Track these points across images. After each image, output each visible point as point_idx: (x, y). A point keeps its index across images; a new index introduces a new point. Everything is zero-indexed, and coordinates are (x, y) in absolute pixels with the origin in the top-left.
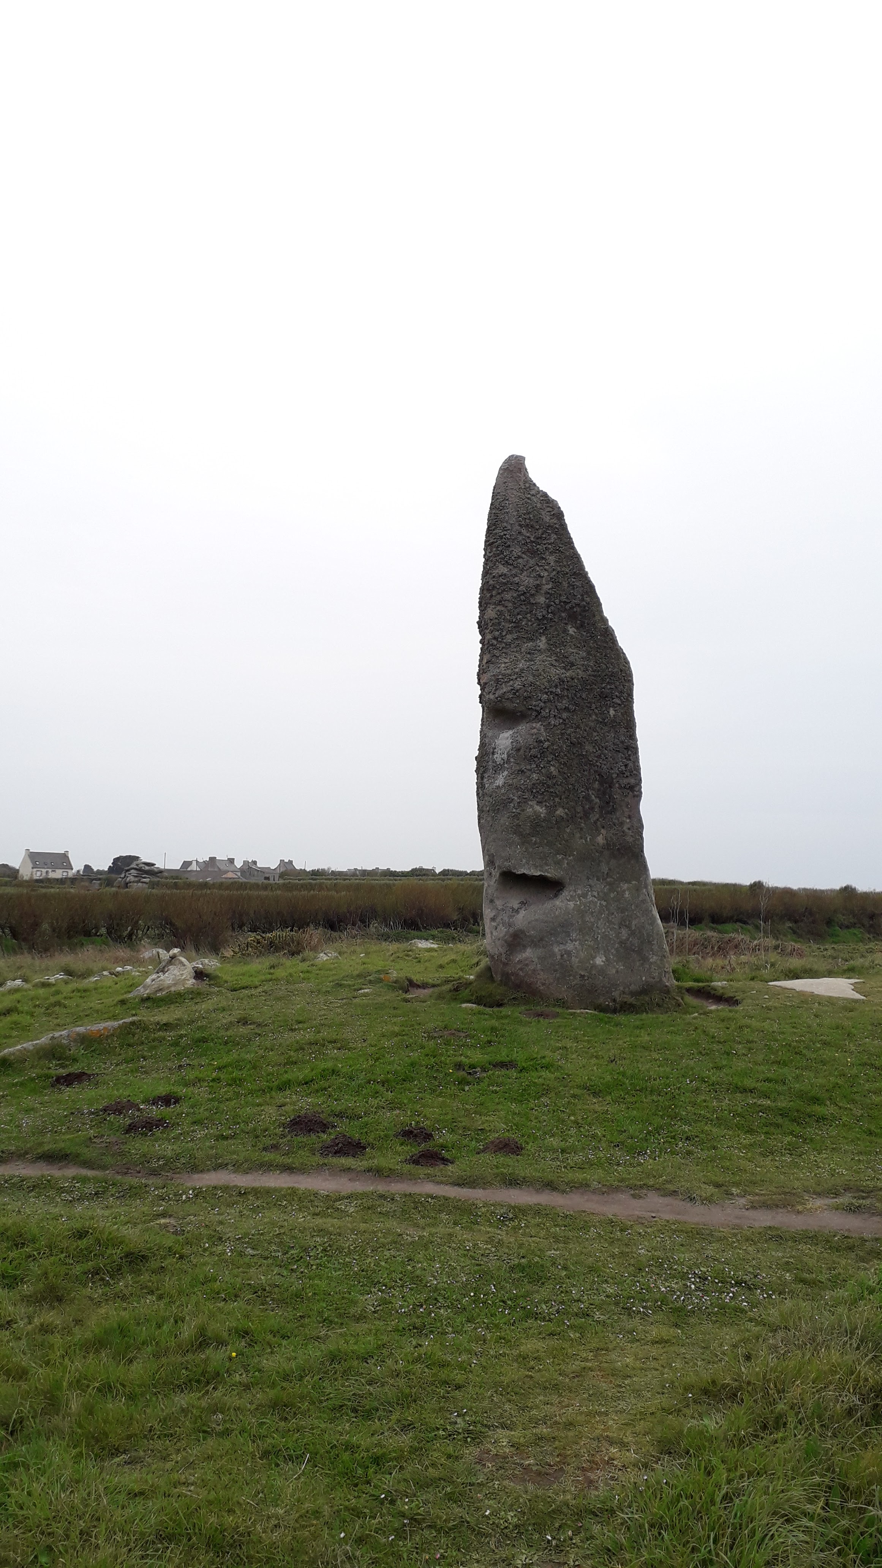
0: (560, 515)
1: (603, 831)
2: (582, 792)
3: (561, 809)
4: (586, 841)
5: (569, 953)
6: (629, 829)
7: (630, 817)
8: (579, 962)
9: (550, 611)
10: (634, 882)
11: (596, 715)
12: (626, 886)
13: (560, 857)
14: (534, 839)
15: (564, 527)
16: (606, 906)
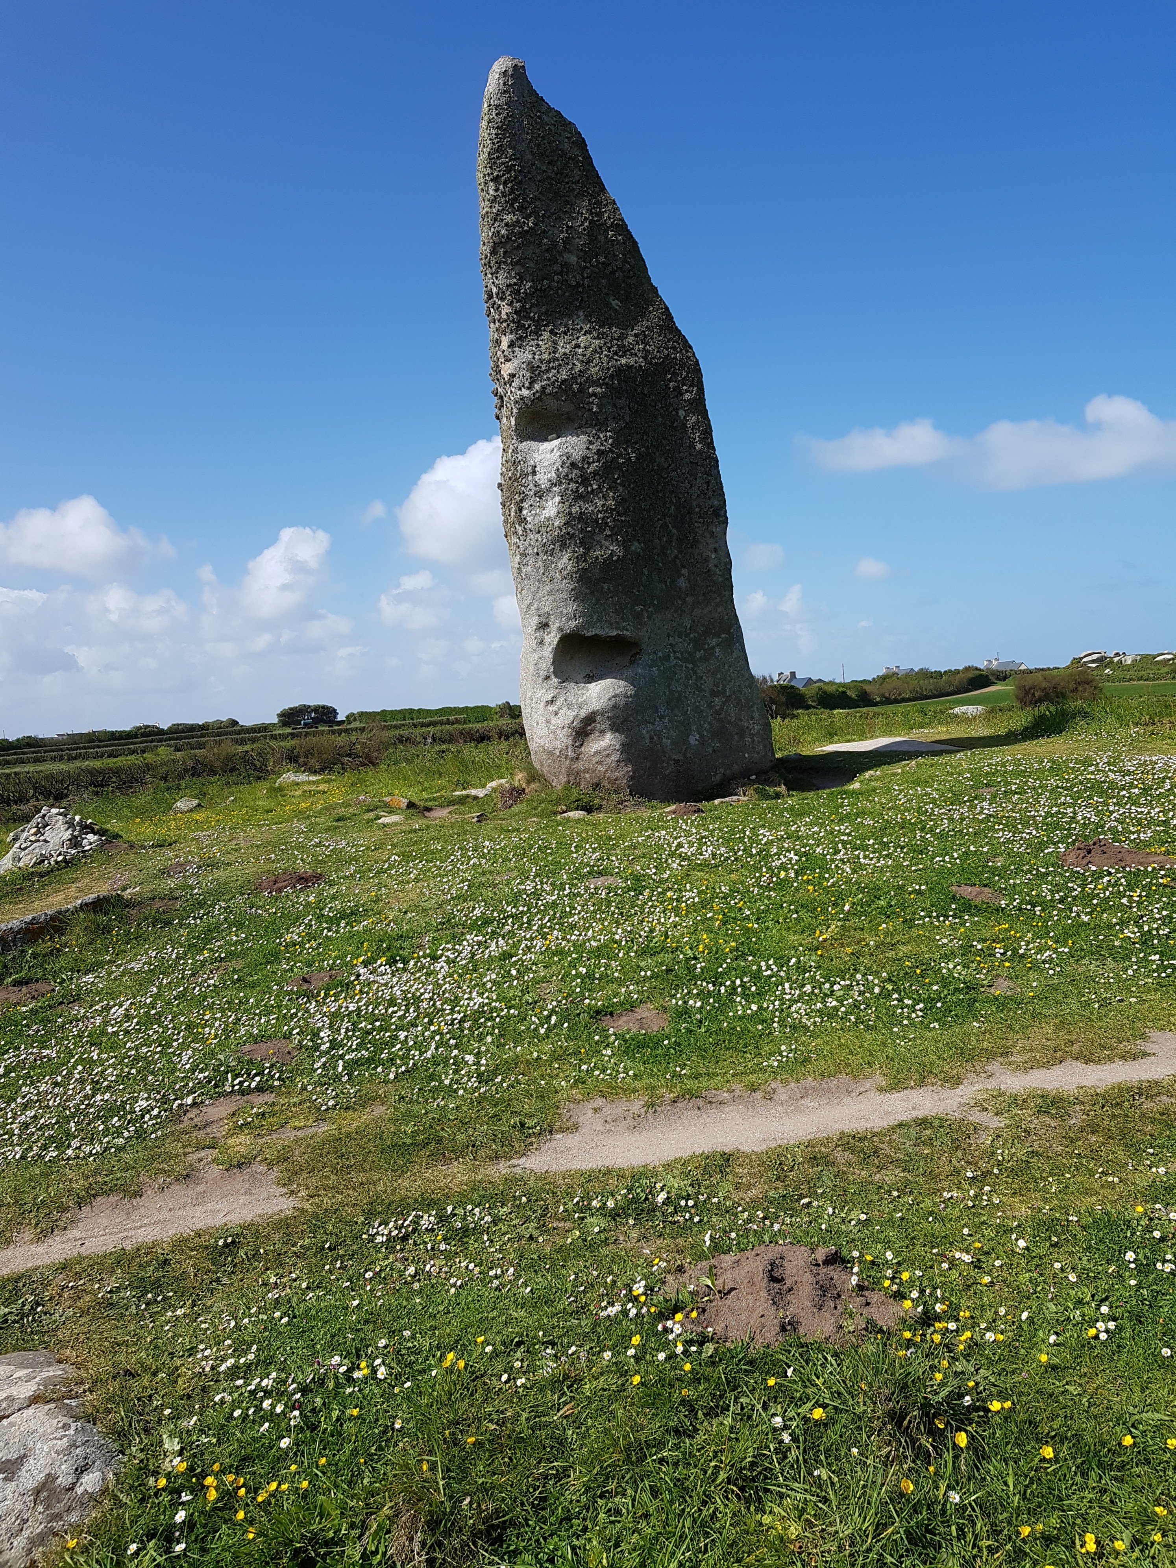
0: (582, 144)
1: (684, 571)
2: (659, 520)
3: (636, 544)
4: (666, 585)
5: (659, 734)
6: (716, 566)
7: (715, 550)
8: (672, 744)
9: (585, 275)
10: (723, 636)
11: (663, 417)
12: (714, 642)
13: (639, 608)
14: (606, 586)
15: (588, 159)
16: (692, 669)
